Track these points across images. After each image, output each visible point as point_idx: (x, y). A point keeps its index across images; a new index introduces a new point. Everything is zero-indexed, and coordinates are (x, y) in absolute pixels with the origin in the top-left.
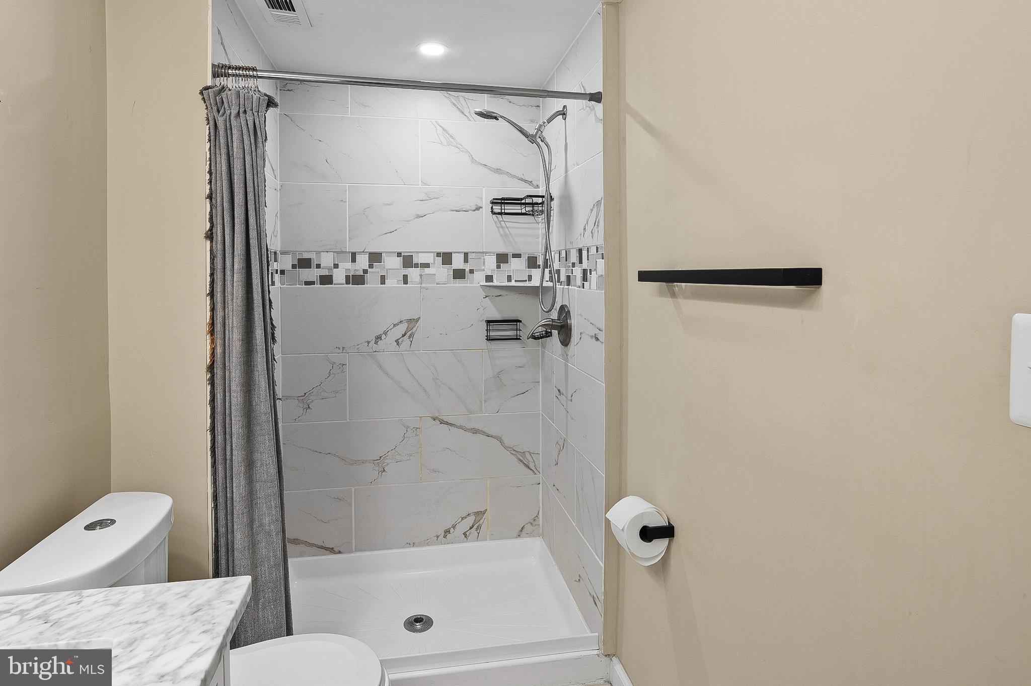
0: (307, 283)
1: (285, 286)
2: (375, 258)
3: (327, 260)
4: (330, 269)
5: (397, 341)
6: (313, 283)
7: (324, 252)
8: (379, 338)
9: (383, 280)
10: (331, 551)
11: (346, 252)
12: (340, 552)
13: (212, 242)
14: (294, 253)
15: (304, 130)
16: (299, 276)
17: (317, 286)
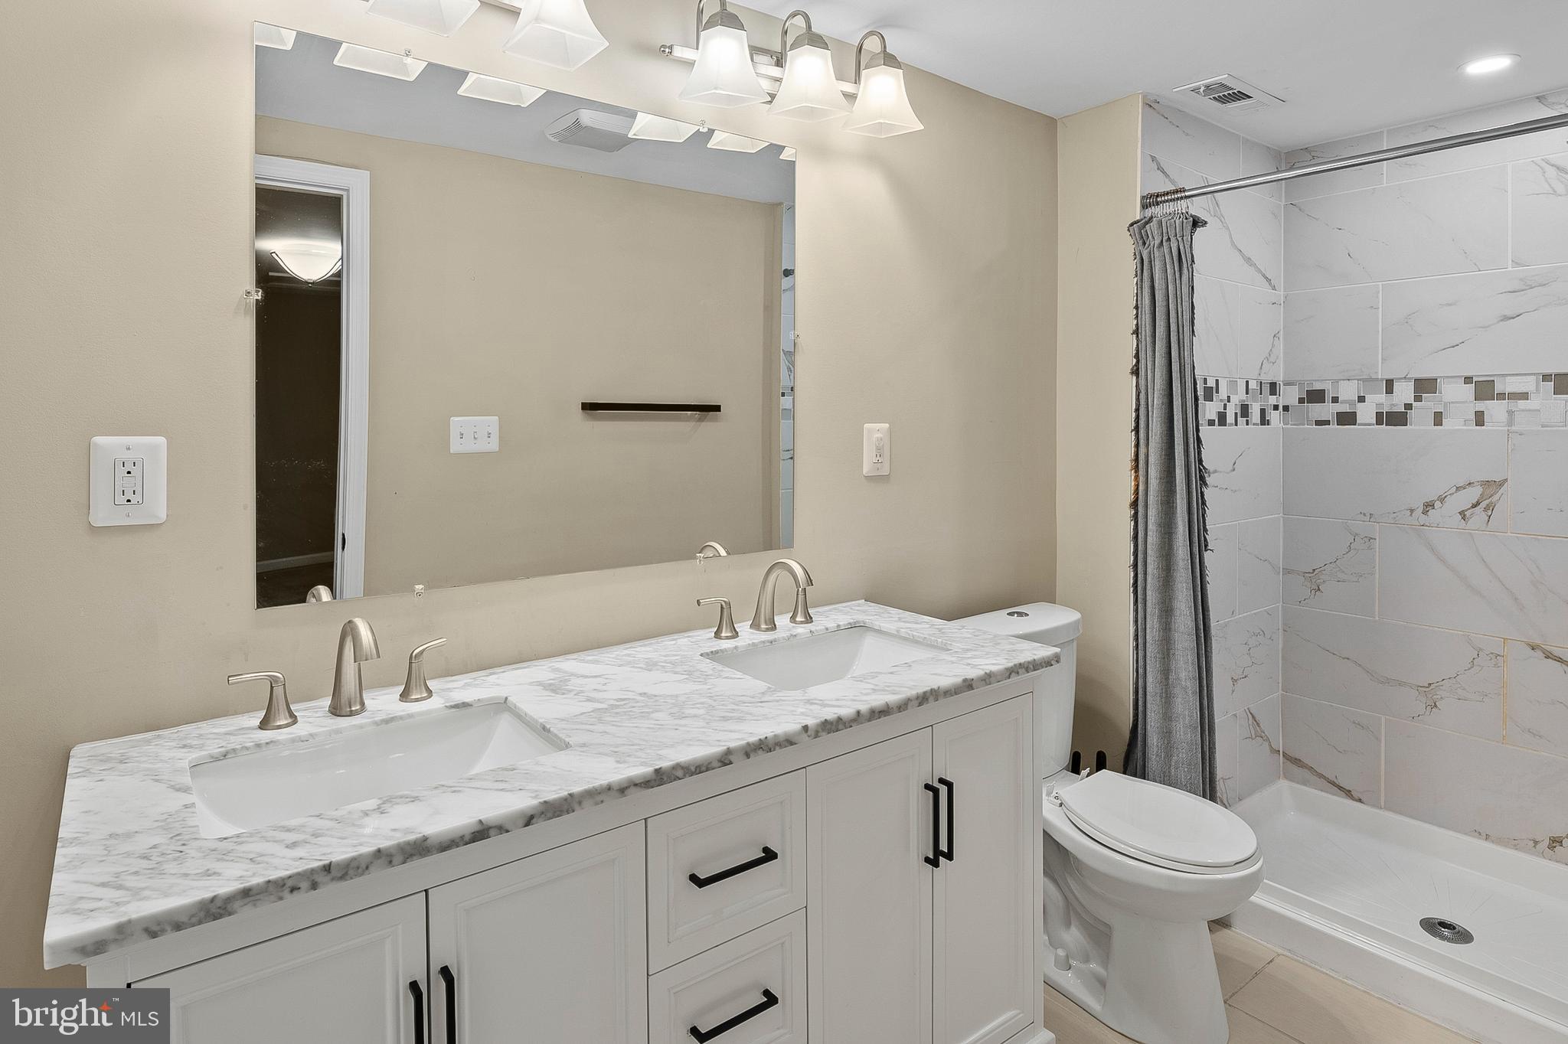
0: (1319, 423)
1: (1289, 426)
2: (1425, 386)
3: (1348, 392)
4: (1351, 403)
5: (1462, 513)
6: (1327, 423)
7: (1344, 380)
8: (1429, 506)
9: (1438, 419)
10: (1348, 793)
11: (1377, 379)
12: (1360, 801)
13: (1138, 377)
14: (1301, 385)
15: (1317, 219)
16: (1308, 412)
17: (1333, 427)
